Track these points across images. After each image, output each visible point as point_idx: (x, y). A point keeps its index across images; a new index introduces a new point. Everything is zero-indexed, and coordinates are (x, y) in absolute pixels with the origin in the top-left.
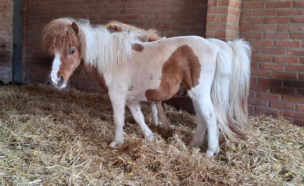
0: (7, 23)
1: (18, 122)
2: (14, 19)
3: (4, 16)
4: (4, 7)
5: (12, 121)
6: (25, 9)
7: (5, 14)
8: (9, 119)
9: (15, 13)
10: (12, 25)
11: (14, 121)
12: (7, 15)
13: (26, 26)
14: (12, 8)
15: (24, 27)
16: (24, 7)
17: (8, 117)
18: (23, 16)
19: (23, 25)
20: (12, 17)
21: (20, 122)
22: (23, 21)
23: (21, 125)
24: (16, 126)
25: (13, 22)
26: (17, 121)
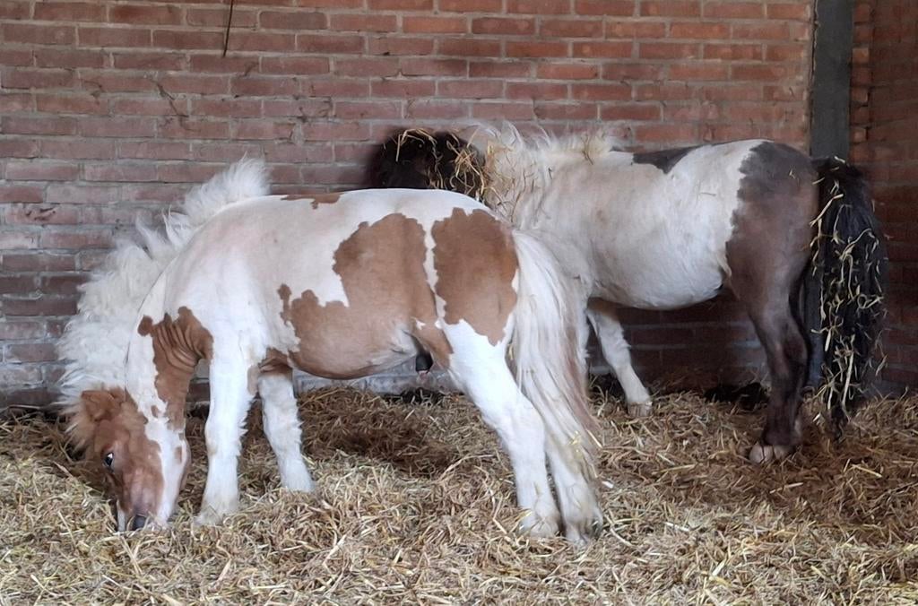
0: (782, 125)
1: (873, 576)
2: (811, 102)
3: (769, 92)
4: (773, 55)
5: (841, 570)
6: (863, 53)
7: (773, 84)
8: (829, 561)
9: (818, 75)
10: (804, 131)
11: (850, 573)
12: (786, 90)
13: (868, 129)
14: (804, 55)
15: (859, 135)
16: (858, 44)
17: (824, 554)
18: (853, 85)
19: (852, 124)
20: (805, 95)
21: (879, 577)
22: (853, 106)
23: (890, 596)
24: (867, 597)
25: (810, 115)
26: (865, 575)
